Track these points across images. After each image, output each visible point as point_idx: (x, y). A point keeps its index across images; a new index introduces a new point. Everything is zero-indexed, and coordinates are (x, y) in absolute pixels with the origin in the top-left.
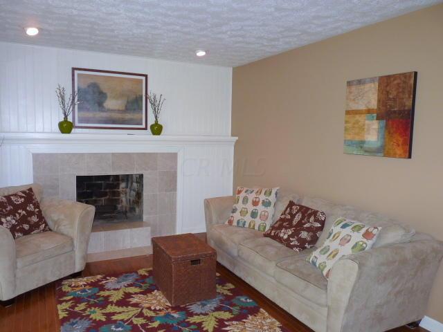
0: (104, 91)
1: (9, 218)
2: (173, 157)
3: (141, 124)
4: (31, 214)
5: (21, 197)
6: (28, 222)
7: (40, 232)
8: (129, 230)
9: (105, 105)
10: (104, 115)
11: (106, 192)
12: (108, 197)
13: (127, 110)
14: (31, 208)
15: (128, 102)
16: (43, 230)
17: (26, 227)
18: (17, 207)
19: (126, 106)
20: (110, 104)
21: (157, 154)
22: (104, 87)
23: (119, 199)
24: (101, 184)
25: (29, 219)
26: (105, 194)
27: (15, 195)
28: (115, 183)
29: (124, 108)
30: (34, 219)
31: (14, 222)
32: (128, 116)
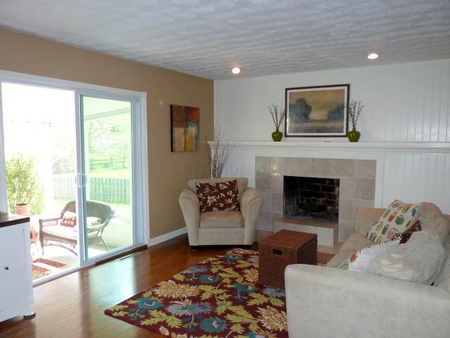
0: (310, 104)
1: (213, 197)
2: (372, 164)
3: (342, 132)
4: (229, 197)
5: (226, 185)
6: (224, 202)
7: (231, 211)
8: (313, 227)
9: (310, 116)
10: (309, 125)
11: (324, 194)
12: (325, 198)
13: (329, 119)
14: (229, 193)
15: (330, 112)
16: (234, 210)
17: (222, 205)
18: (221, 191)
19: (328, 116)
20: (314, 115)
21: (353, 160)
22: (309, 101)
23: (334, 202)
24: (319, 186)
25: (226, 200)
26: (322, 196)
27: (224, 183)
28: (331, 186)
29: (326, 118)
30: (230, 201)
31: (215, 200)
32: (330, 125)
